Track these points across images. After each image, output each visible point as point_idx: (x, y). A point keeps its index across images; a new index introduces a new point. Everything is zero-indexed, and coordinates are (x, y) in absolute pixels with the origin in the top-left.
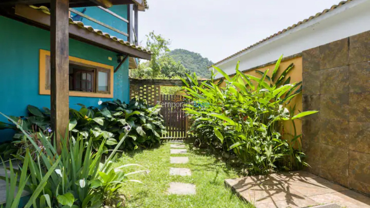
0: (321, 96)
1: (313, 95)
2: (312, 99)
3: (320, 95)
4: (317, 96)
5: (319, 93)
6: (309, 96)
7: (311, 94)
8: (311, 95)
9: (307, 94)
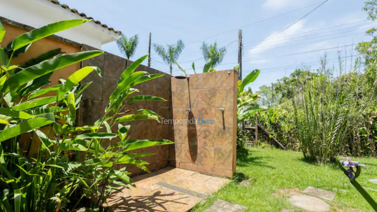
0: (104, 102)
1: (94, 100)
2: (93, 103)
3: (102, 100)
4: (99, 101)
5: (101, 99)
6: (90, 100)
7: (93, 98)
8: (93, 100)
9: (88, 98)
